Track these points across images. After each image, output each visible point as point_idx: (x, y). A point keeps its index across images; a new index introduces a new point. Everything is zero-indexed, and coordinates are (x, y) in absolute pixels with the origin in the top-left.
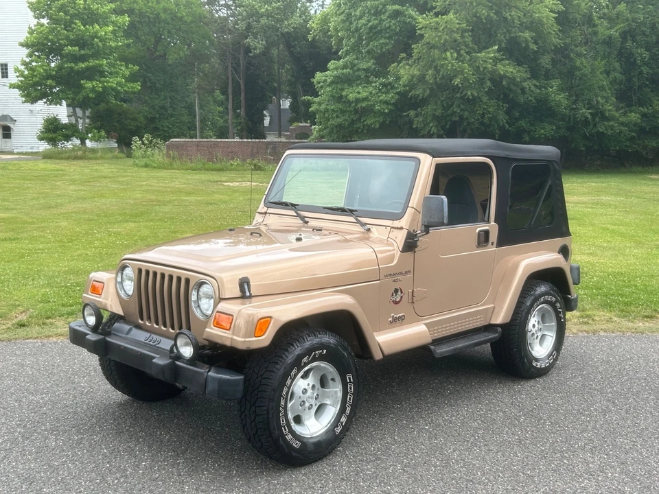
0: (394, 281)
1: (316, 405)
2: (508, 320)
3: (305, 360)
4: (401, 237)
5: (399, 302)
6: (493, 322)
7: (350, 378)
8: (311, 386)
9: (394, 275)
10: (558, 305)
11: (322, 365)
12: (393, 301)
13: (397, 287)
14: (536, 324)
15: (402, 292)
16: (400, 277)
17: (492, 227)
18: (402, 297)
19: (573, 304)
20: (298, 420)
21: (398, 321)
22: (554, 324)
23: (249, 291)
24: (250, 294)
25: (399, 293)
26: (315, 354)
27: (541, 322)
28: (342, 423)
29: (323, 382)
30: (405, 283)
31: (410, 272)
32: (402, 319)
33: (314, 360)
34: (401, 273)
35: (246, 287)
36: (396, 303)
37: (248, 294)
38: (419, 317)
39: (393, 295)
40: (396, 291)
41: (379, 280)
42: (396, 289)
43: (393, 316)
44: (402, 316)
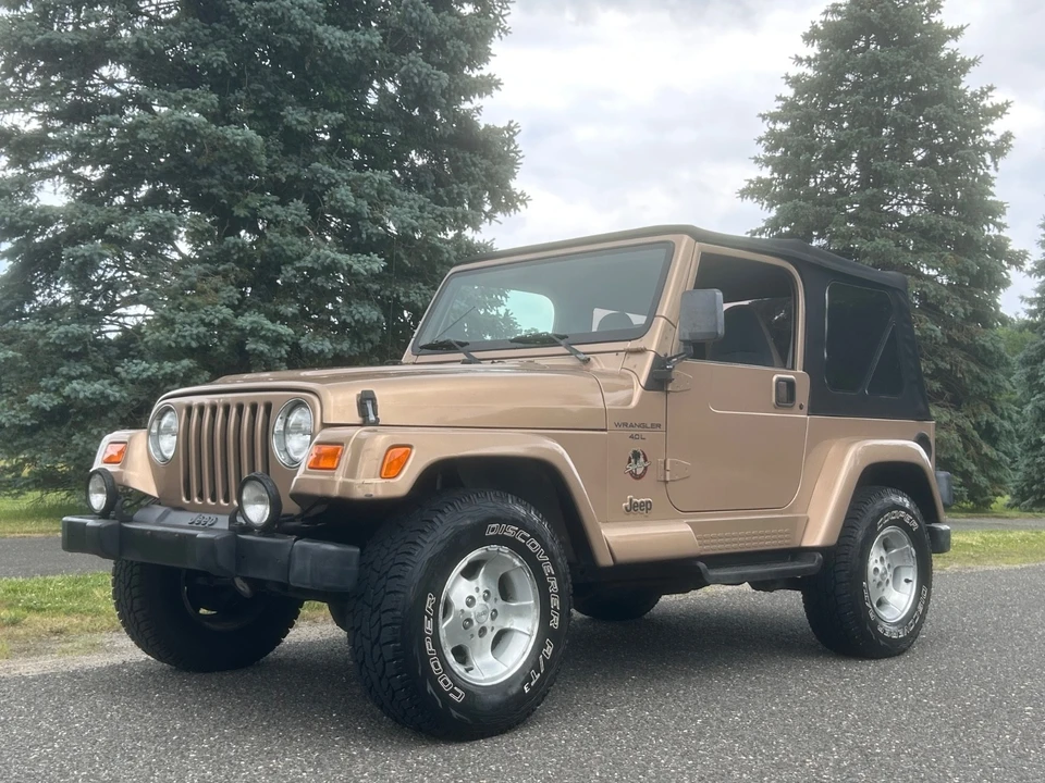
0: (631, 437)
4: (645, 365)
5: (640, 477)
9: (631, 426)
12: (631, 473)
13: (638, 449)
15: (646, 460)
16: (644, 433)
17: (798, 374)
18: (646, 468)
19: (942, 539)
21: (639, 510)
23: (375, 414)
24: (377, 420)
25: (642, 460)
30: (650, 442)
31: (659, 426)
32: (647, 507)
34: (643, 426)
35: (369, 406)
36: (637, 477)
37: (372, 418)
39: (630, 462)
40: (636, 455)
41: (605, 430)
42: (635, 452)
43: (631, 500)
44: (647, 502)
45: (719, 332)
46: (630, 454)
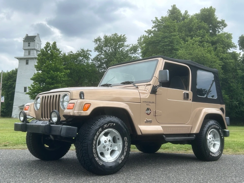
0: (147, 105)
1: (110, 149)
2: (198, 132)
3: (105, 126)
4: (150, 88)
6: (192, 132)
7: (126, 139)
8: (108, 140)
9: (147, 102)
10: (220, 130)
11: (113, 131)
14: (211, 138)
15: (150, 110)
16: (150, 104)
17: (190, 92)
18: (150, 112)
19: (227, 133)
20: (102, 154)
21: (149, 122)
22: (219, 139)
23: (84, 97)
25: (149, 110)
26: (110, 125)
27: (213, 137)
28: (122, 159)
29: (114, 140)
30: (152, 106)
31: (154, 102)
32: (150, 122)
33: (109, 127)
34: (150, 102)
35: (82, 95)
36: (148, 114)
38: (158, 123)
39: (146, 111)
40: (148, 109)
41: (140, 103)
42: (148, 108)
43: (147, 120)
44: (151, 121)
45: (168, 80)
46: (146, 109)
